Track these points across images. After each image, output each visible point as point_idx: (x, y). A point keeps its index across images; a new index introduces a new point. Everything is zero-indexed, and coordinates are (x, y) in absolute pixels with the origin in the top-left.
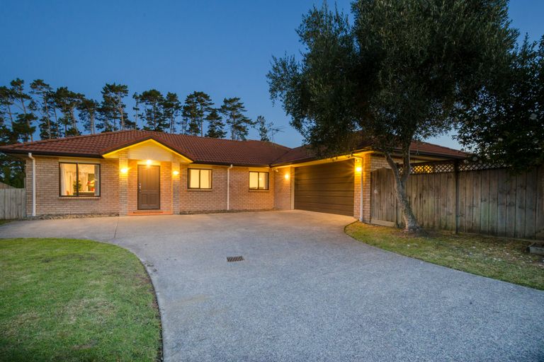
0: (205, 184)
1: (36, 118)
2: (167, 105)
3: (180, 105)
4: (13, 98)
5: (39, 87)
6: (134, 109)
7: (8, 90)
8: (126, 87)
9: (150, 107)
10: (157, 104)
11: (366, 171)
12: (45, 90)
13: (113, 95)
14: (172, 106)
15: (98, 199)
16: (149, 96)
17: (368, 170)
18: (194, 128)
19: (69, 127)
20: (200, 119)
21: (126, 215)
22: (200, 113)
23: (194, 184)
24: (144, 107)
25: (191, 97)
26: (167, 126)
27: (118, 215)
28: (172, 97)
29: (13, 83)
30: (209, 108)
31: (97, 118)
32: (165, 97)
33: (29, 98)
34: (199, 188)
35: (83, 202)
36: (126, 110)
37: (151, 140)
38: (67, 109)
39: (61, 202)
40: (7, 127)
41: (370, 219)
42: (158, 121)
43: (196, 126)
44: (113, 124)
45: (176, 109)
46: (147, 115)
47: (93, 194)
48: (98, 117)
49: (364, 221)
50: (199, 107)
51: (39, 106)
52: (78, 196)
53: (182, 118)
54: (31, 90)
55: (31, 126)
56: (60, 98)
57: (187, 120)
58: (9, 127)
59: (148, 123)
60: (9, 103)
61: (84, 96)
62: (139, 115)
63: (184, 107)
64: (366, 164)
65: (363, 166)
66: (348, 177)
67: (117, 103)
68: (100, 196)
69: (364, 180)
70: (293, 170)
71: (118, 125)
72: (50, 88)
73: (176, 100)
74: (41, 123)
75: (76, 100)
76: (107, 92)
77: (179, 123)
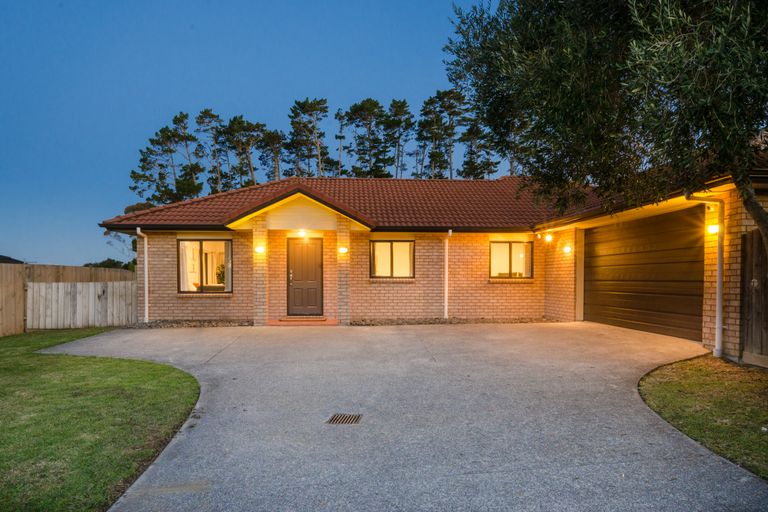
0: (403, 270)
1: (202, 170)
2: (391, 124)
3: (413, 120)
4: (176, 142)
5: (207, 120)
6: (337, 137)
7: (170, 131)
8: (325, 101)
9: (362, 131)
10: (373, 124)
11: (730, 233)
12: (214, 124)
13: (305, 118)
14: (398, 124)
15: (229, 298)
16: (361, 112)
17: (735, 230)
18: (438, 160)
19: (245, 178)
20: (447, 141)
21: (264, 324)
22: (449, 131)
23: (382, 270)
24: (352, 133)
25: (431, 102)
26: (391, 161)
27: (251, 323)
28: (399, 107)
29: (177, 121)
30: (464, 119)
31: (284, 161)
32: (387, 110)
33: (194, 139)
34: (392, 277)
35: (208, 301)
36: (325, 141)
37: (299, 195)
38: (241, 151)
39: (180, 301)
40: (170, 187)
41: (742, 350)
42: (376, 155)
43: (441, 155)
44: (306, 168)
45: (406, 129)
46: (358, 145)
47: (223, 288)
48: (286, 158)
49: (724, 356)
50: (446, 119)
51: (208, 151)
52: (202, 292)
53: (417, 143)
54: (197, 127)
55: (197, 182)
56: (234, 134)
57: (424, 147)
58: (173, 187)
59: (360, 159)
60: (171, 151)
61: (265, 125)
62: (345, 148)
63: (421, 124)
64: (730, 215)
65: (722, 221)
66: (689, 248)
67: (311, 132)
68: (232, 292)
69: (726, 255)
70: (582, 236)
71: (314, 169)
72: (221, 121)
73: (406, 113)
74: (210, 175)
75: (255, 134)
76: (297, 115)
77: (410, 155)
